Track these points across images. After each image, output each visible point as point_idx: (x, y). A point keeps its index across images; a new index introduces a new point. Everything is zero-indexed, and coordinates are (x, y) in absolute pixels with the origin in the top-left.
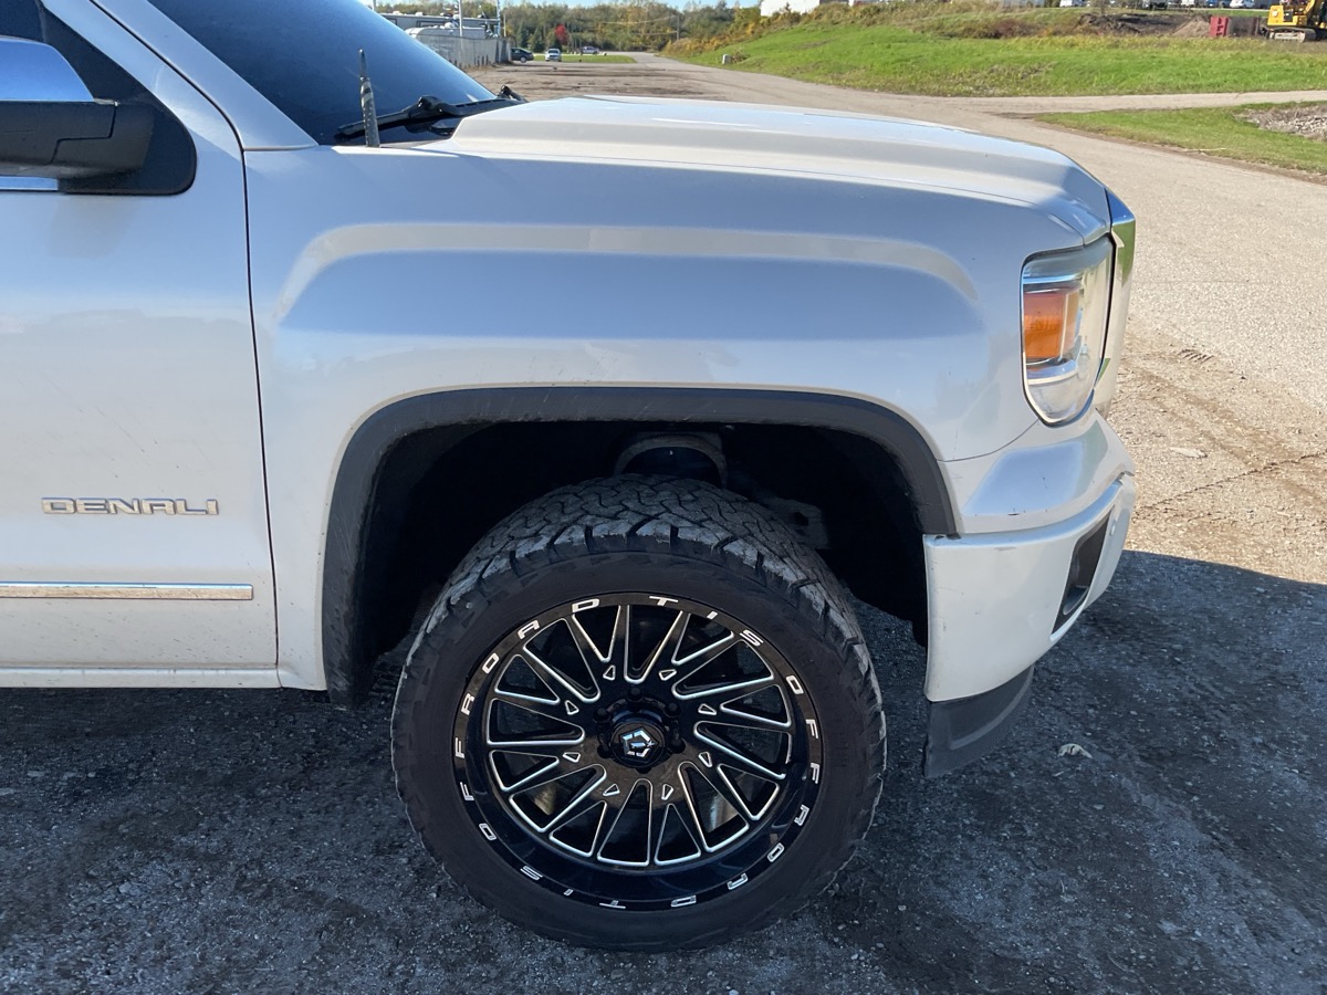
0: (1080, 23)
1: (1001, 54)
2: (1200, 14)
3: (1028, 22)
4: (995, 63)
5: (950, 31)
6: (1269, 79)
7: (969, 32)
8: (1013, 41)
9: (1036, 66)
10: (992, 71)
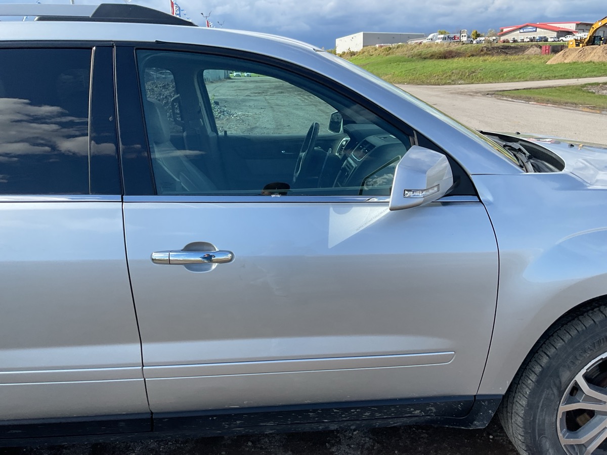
0: (482, 51)
1: (455, 65)
2: (534, 45)
3: (459, 51)
4: (453, 70)
5: (424, 56)
6: (588, 72)
7: (432, 56)
8: (456, 60)
9: (473, 70)
10: (453, 73)
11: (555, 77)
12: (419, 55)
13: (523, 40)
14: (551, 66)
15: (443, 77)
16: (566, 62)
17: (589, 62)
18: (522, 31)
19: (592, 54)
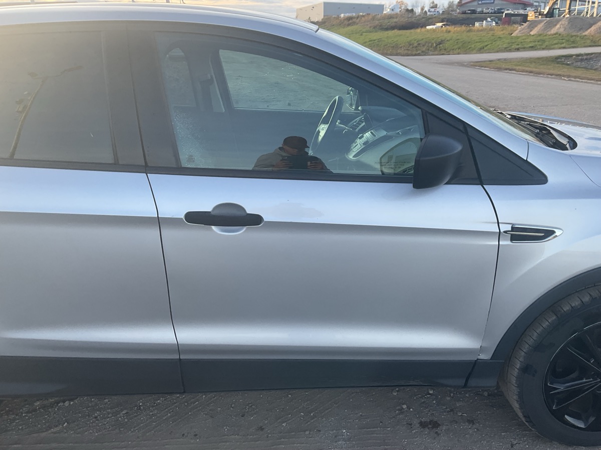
4: (418, 40)
5: (385, 27)
6: (556, 44)
7: (394, 27)
10: (419, 44)
11: (525, 49)
12: (380, 26)
13: (483, 11)
14: (517, 37)
15: (409, 48)
16: (532, 33)
17: (555, 34)
18: (480, 3)
19: (558, 26)
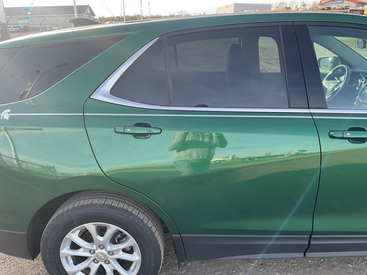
18: (334, 3)
